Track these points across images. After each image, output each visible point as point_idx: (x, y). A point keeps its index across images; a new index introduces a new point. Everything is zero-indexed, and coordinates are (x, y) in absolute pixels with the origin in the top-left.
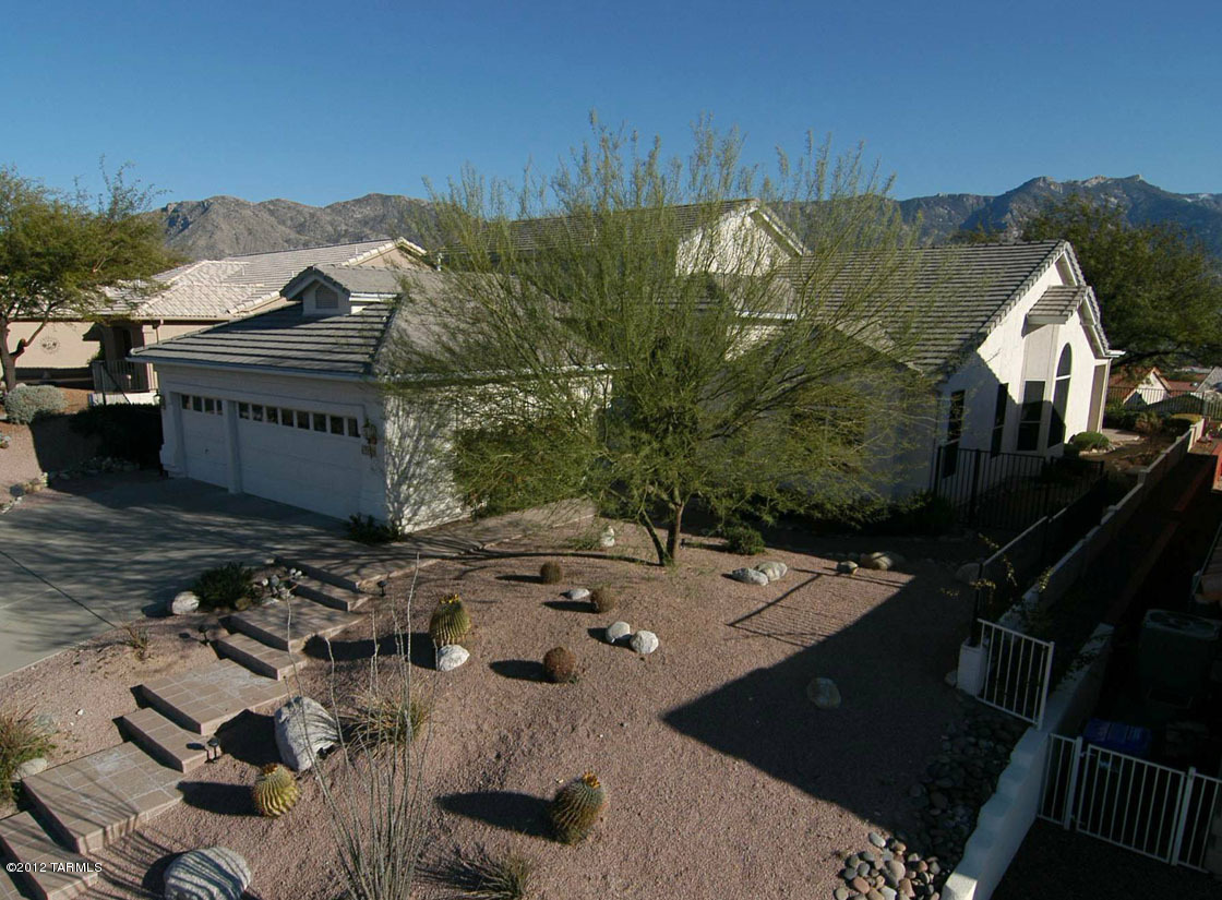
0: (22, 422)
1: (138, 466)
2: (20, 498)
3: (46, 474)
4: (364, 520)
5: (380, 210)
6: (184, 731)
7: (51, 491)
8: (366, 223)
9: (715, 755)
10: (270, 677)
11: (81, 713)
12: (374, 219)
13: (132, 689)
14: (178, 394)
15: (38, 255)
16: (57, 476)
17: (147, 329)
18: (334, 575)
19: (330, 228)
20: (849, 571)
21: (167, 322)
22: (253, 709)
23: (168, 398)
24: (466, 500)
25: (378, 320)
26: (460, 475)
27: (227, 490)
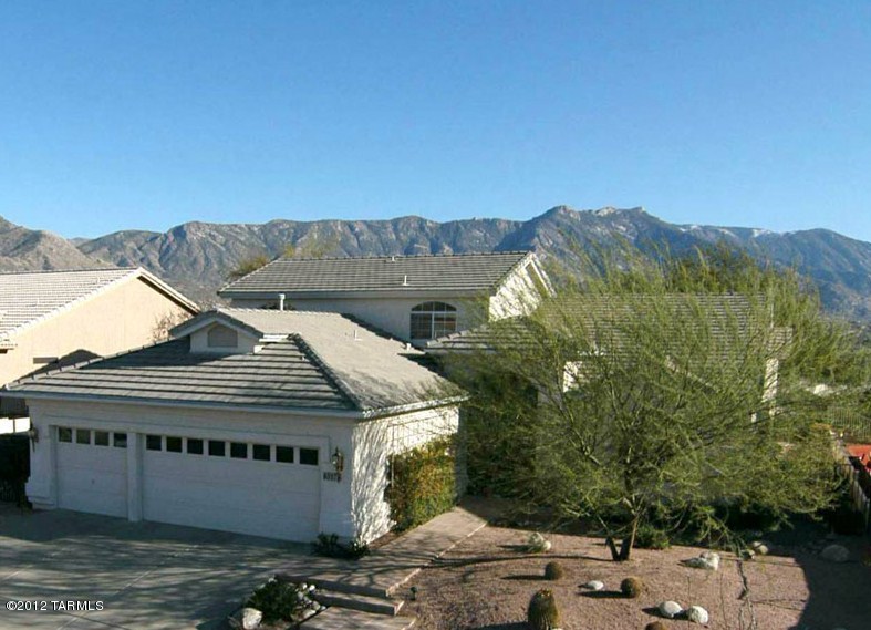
4: (329, 538)
14: (56, 427)
18: (356, 586)
23: (45, 431)
24: (392, 517)
25: (297, 359)
26: (388, 495)
27: (127, 519)
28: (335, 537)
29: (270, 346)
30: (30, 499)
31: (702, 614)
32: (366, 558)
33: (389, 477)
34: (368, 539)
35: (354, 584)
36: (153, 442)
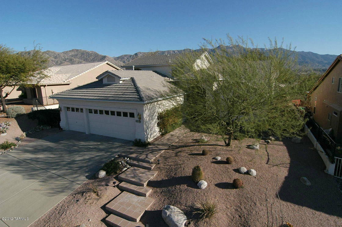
0: (12, 117)
1: (50, 127)
2: (20, 141)
3: (25, 133)
4: (138, 140)
5: (76, 53)
6: (130, 222)
7: (28, 138)
8: (73, 56)
9: (297, 206)
10: (144, 196)
11: (90, 220)
12: (75, 55)
13: (101, 208)
14: (66, 107)
15: (14, 69)
16: (28, 133)
17: (42, 87)
18: (141, 159)
19: (63, 58)
20: (269, 142)
21: (48, 85)
22: (147, 209)
23: (63, 108)
24: (160, 131)
25: (131, 85)
26: (158, 125)
27: (85, 133)
28: (140, 140)
29: (125, 81)
30: (61, 128)
31: (254, 172)
32: (149, 146)
33: (158, 119)
34: (150, 140)
35: (140, 158)
36: (90, 111)
